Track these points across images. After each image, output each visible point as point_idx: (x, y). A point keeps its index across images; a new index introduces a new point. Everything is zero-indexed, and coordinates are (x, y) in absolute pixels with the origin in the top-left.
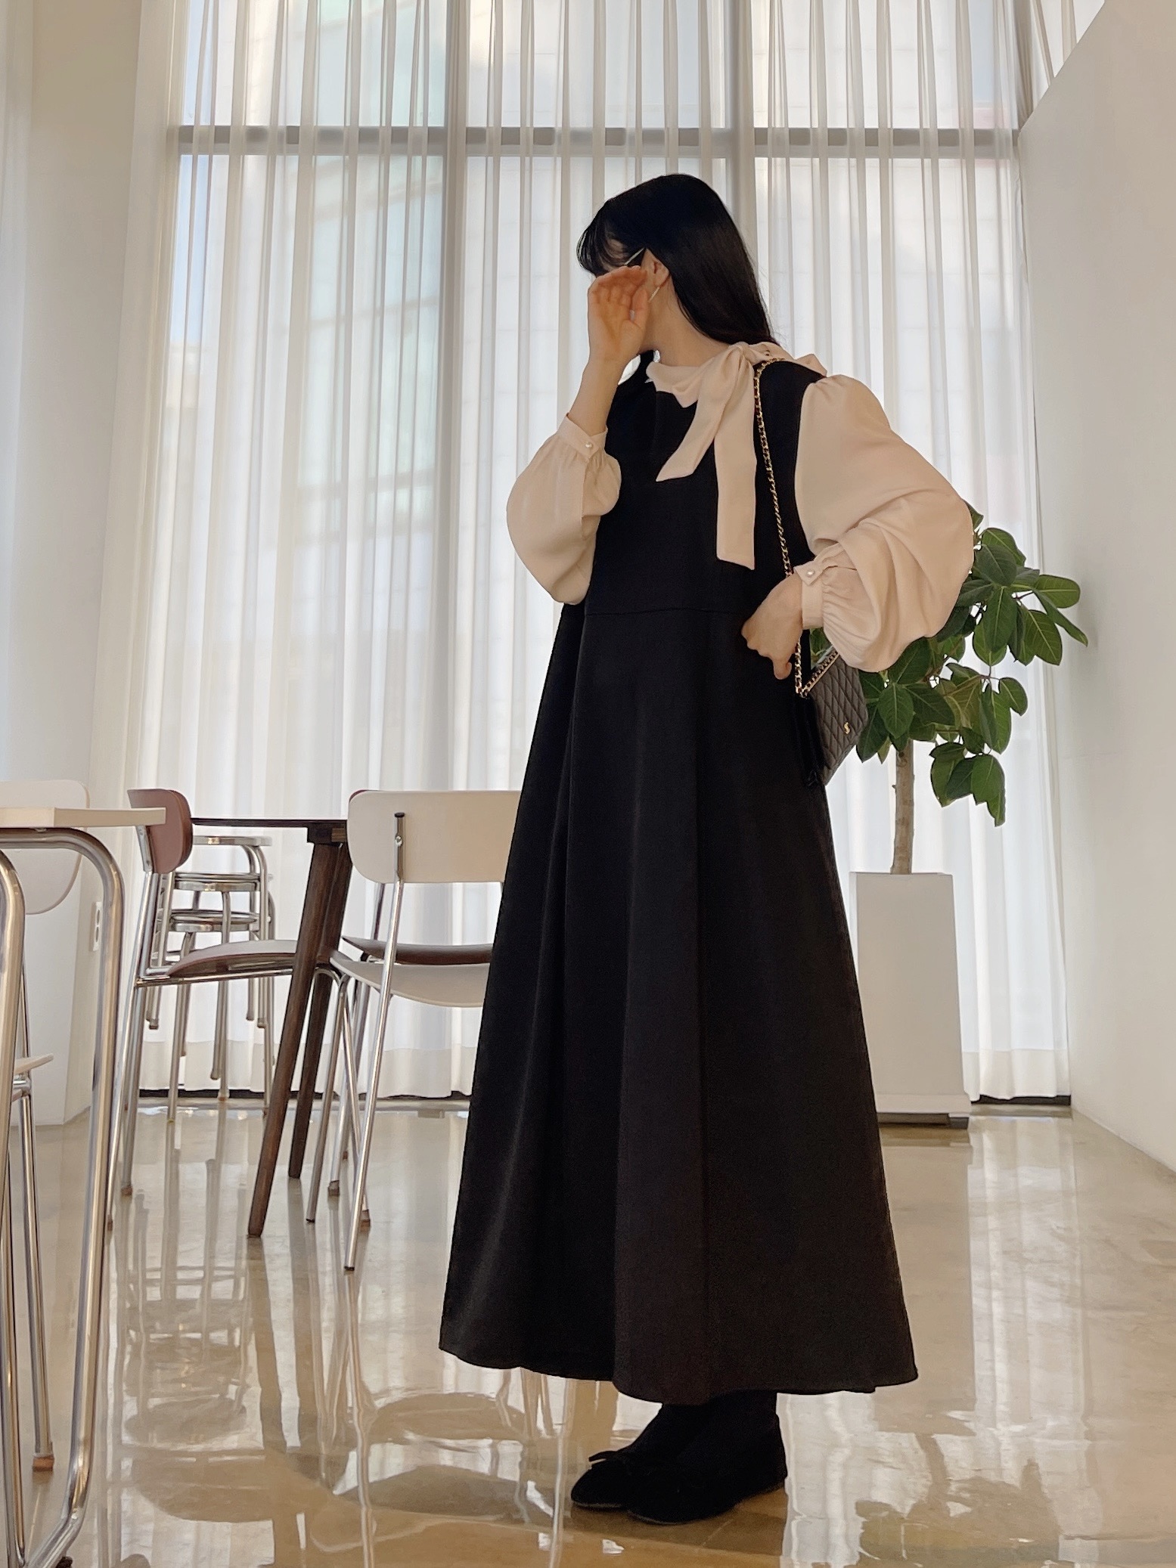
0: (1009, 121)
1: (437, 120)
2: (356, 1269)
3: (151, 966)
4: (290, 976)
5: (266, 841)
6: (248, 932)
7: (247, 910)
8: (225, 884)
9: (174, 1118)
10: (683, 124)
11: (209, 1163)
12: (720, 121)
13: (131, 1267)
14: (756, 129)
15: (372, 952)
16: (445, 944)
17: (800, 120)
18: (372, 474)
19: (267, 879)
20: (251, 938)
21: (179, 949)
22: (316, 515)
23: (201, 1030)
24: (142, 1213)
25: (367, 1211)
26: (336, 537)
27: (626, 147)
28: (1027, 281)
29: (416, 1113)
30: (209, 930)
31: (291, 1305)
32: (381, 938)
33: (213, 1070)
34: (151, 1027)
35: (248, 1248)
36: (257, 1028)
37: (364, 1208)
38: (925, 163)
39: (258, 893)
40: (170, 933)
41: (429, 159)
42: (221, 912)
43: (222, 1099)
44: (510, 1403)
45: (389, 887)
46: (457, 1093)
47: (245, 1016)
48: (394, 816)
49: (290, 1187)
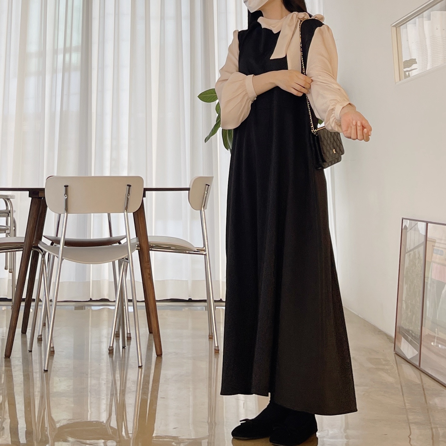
2: (48, 370)
4: (22, 252)
5: (13, 197)
6: (5, 234)
7: (5, 225)
15: (55, 241)
18: (56, 48)
19: (13, 212)
20: (7, 236)
22: (33, 64)
25: (53, 347)
26: (41, 73)
32: (59, 236)
35: (5, 363)
36: (9, 273)
39: (9, 218)
44: (111, 425)
45: (62, 215)
46: (91, 299)
47: (4, 268)
48: (64, 186)
49: (22, 337)
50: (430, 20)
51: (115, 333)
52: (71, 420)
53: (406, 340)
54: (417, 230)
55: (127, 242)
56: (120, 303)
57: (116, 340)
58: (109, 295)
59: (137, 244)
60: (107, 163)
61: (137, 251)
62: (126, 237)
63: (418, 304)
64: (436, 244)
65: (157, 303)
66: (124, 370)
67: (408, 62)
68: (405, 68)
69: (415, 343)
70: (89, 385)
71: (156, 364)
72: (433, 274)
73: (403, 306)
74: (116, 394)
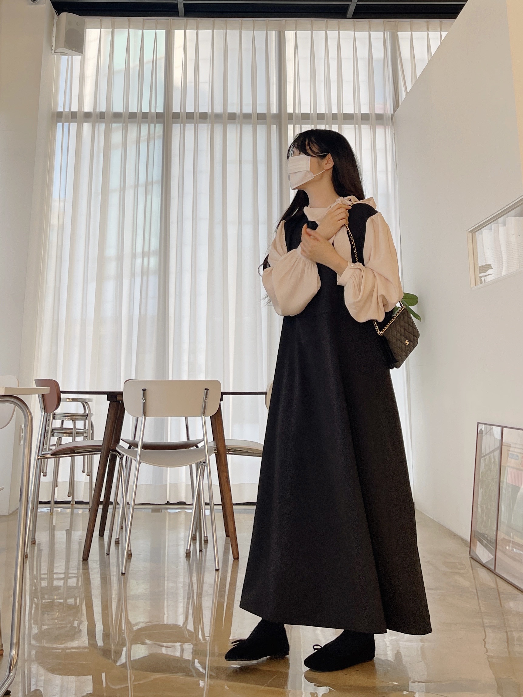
0: (390, 110)
1: (160, 109)
2: (126, 573)
3: (44, 451)
4: (100, 455)
5: (90, 400)
6: (83, 437)
7: (83, 428)
8: (74, 417)
9: (53, 512)
10: (259, 111)
11: (67, 530)
12: (274, 110)
13: (35, 573)
14: (288, 113)
15: (133, 445)
16: (163, 442)
17: (306, 109)
18: (134, 252)
19: (91, 416)
20: (84, 439)
21: (55, 444)
22: (111, 268)
23: (64, 477)
24: (40, 551)
25: (131, 550)
26: (119, 278)
27: (237, 120)
28: (397, 175)
29: (151, 510)
30: (67, 436)
31: (100, 588)
32: (136, 439)
33: (69, 493)
34: (44, 476)
35: (83, 566)
36: (87, 476)
37: (129, 549)
38: (356, 127)
39: (87, 421)
40: (52, 437)
41: (157, 125)
42: (72, 429)
43: (72, 505)
44: (188, 628)
45: (140, 419)
46: (168, 502)
47: (82, 471)
48: (142, 390)
49: (99, 540)
50: (506, 226)
51: (193, 536)
52: (149, 623)
53: (481, 543)
54: (492, 434)
55: (204, 445)
56: (197, 507)
57: (193, 543)
58: (186, 497)
59: (214, 448)
60: (185, 367)
61: (214, 454)
62: (203, 440)
63: (494, 508)
64: (511, 449)
65: (234, 507)
66: (201, 573)
67: (484, 267)
68: (480, 273)
69: (491, 546)
70: (166, 588)
71: (233, 568)
72: (508, 478)
73: (478, 510)
74: (193, 597)
